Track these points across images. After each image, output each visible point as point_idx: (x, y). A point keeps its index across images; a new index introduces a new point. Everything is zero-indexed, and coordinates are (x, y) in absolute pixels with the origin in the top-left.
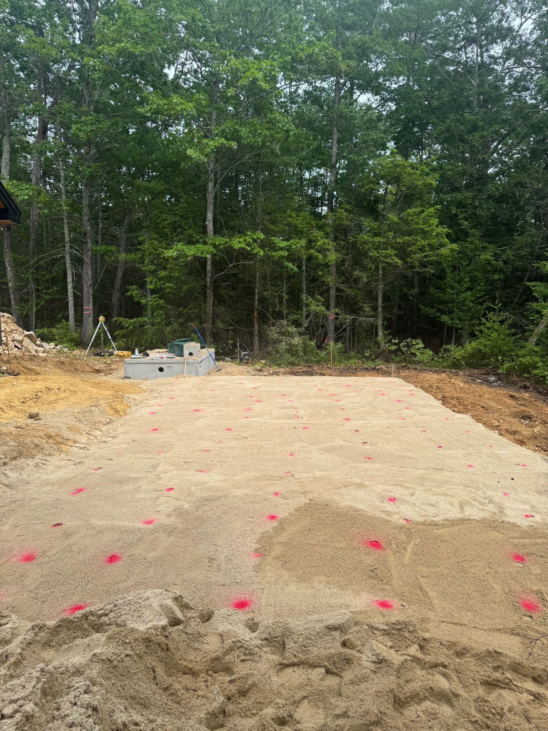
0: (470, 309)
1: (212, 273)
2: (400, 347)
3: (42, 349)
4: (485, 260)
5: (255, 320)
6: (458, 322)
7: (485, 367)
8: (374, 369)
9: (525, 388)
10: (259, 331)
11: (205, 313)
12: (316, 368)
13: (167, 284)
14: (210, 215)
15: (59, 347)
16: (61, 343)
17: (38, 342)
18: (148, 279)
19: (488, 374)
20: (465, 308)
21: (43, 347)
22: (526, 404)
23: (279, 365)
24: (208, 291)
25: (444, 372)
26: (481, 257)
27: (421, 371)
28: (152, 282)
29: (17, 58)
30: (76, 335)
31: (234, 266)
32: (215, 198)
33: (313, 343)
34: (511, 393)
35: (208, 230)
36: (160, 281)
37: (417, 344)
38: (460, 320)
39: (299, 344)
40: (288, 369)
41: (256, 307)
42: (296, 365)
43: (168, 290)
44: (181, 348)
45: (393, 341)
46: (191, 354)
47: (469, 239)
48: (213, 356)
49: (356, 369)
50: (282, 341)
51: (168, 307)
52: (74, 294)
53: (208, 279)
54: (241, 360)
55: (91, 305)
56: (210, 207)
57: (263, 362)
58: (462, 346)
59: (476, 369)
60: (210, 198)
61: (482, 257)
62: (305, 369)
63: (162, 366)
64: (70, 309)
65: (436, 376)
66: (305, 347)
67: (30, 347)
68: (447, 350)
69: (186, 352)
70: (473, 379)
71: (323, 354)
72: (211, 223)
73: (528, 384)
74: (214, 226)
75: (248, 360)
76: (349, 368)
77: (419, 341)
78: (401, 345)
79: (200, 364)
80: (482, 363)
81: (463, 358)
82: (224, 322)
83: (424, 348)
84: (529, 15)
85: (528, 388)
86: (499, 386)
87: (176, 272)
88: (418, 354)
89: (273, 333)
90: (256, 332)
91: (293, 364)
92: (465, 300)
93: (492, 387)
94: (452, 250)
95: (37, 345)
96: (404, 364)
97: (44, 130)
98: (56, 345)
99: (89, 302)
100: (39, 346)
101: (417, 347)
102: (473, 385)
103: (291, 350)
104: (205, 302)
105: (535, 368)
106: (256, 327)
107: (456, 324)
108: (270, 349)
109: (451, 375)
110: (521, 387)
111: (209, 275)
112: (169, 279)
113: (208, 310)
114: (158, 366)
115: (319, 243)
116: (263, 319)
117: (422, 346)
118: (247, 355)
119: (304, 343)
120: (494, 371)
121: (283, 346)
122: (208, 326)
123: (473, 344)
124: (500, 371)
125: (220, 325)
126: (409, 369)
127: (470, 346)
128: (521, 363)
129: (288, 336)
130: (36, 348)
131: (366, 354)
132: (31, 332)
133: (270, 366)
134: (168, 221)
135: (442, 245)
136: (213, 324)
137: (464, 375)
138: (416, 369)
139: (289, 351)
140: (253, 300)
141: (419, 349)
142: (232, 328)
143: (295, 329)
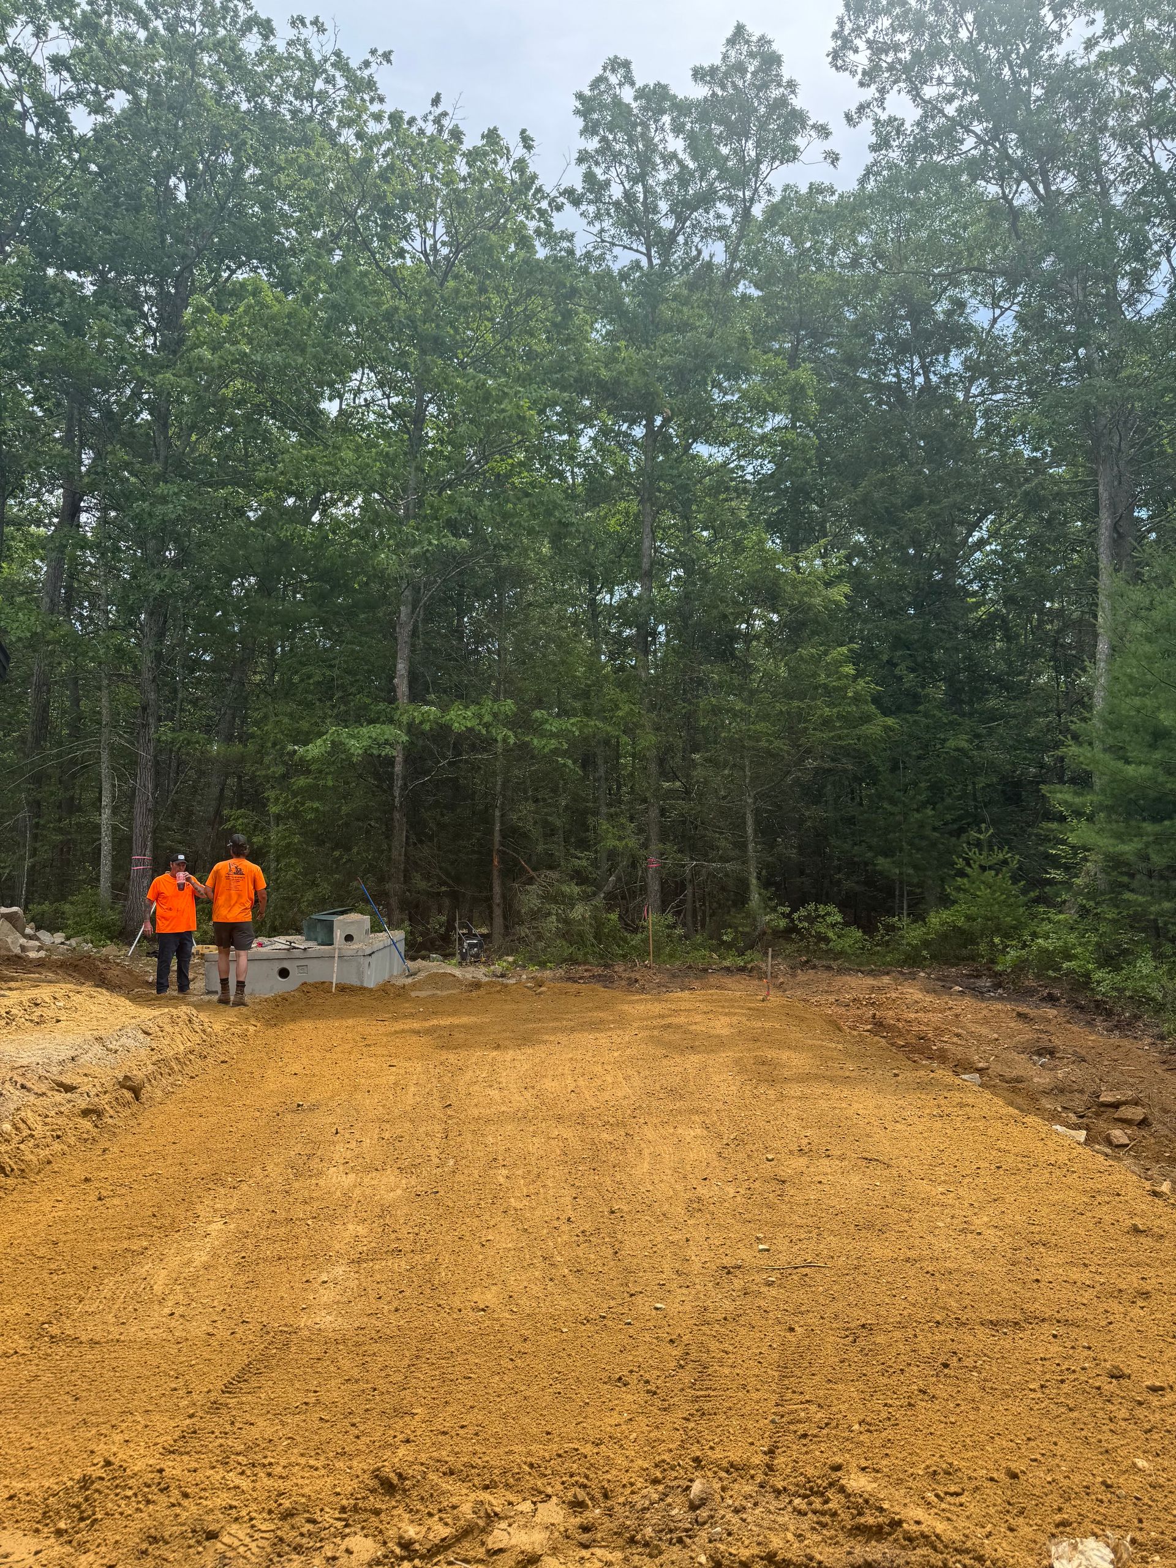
0: (933, 845)
1: (404, 778)
2: (792, 920)
3: (37, 943)
4: (957, 749)
5: (495, 873)
6: (911, 871)
7: (970, 962)
8: (742, 969)
9: (1051, 999)
10: (504, 897)
11: (389, 859)
12: (619, 968)
13: (308, 804)
14: (402, 667)
15: (73, 942)
16: (77, 934)
17: (28, 931)
18: (271, 794)
19: (978, 977)
20: (924, 843)
21: (38, 939)
22: (1048, 1028)
23: (543, 965)
24: (397, 815)
25: (888, 974)
26: (948, 744)
27: (841, 971)
28: (277, 799)
29: (29, 381)
30: (112, 916)
31: (449, 763)
32: (414, 633)
33: (614, 916)
34: (1020, 1009)
35: (399, 694)
36: (295, 795)
37: (828, 914)
38: (916, 867)
39: (584, 918)
40: (560, 972)
41: (497, 846)
42: (579, 964)
43: (311, 816)
44: (329, 927)
45: (781, 909)
46: (349, 938)
47: (921, 708)
48: (402, 947)
49: (705, 970)
50: (549, 914)
51: (311, 849)
52: (115, 829)
53: (397, 793)
54: (464, 957)
55: (148, 852)
56: (403, 652)
57: (511, 959)
58: (923, 920)
59: (953, 965)
60: (403, 634)
61: (951, 743)
62: (598, 971)
63: (286, 965)
64: (103, 861)
65: (870, 981)
66: (599, 925)
67: (9, 940)
68: (890, 928)
69: (338, 935)
70: (944, 986)
71: (636, 939)
72: (405, 682)
73: (1057, 992)
74: (411, 687)
75: (477, 956)
76: (690, 967)
77: (831, 908)
78: (795, 915)
79: (369, 959)
80: (965, 952)
81: (926, 944)
82: (427, 877)
83: (846, 924)
84: (1007, 305)
85: (1058, 999)
86: (1001, 998)
87: (330, 777)
88: (831, 934)
89: (530, 898)
90: (497, 899)
91: (572, 960)
92: (922, 826)
93: (983, 1000)
94: (887, 729)
95: (25, 936)
96: (804, 958)
97: (71, 511)
98: (68, 938)
99: (145, 846)
100: (30, 937)
101: (829, 919)
102: (946, 998)
103: (569, 933)
104: (388, 836)
105: (1069, 957)
106: (497, 889)
107: (909, 875)
108: (523, 931)
109: (901, 979)
110: (1043, 999)
111: (400, 783)
112: (313, 792)
113: (395, 854)
114: (278, 966)
115: (620, 713)
116: (512, 871)
117: (838, 918)
118: (475, 945)
119: (595, 918)
120: (989, 969)
121: (552, 924)
122: (393, 886)
123: (945, 915)
124: (999, 968)
125: (421, 884)
126: (814, 967)
127: (938, 919)
128: (1043, 951)
129: (563, 903)
130: (23, 941)
131: (725, 938)
132: (15, 909)
133: (524, 967)
134: (316, 678)
135: (867, 719)
136: (405, 882)
137: (929, 978)
138: (829, 968)
139: (565, 935)
140: (490, 832)
141: (833, 926)
142: (444, 889)
143: (576, 889)
